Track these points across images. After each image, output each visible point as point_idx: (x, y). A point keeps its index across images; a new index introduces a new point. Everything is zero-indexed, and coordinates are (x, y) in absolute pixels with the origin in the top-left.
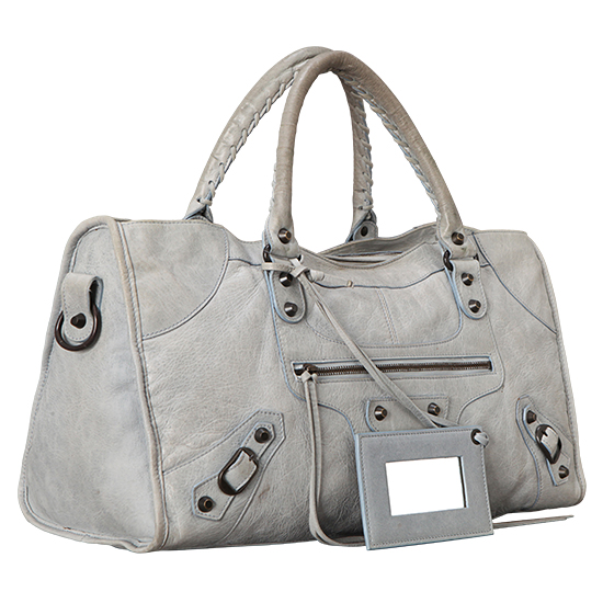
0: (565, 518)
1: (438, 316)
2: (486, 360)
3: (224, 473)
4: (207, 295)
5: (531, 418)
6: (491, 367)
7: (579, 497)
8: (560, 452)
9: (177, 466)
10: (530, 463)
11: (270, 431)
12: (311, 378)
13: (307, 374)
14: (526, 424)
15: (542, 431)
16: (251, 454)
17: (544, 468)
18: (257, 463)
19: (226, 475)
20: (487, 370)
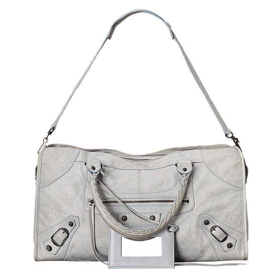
2: (186, 199)
3: (52, 238)
4: (62, 174)
5: (207, 223)
6: (188, 202)
7: (244, 257)
8: (228, 238)
9: (41, 233)
10: (206, 241)
11: (74, 223)
12: (91, 205)
13: (90, 203)
14: (205, 225)
15: (213, 228)
16: (65, 231)
17: (216, 244)
18: (68, 234)
19: (53, 238)
20: (186, 203)
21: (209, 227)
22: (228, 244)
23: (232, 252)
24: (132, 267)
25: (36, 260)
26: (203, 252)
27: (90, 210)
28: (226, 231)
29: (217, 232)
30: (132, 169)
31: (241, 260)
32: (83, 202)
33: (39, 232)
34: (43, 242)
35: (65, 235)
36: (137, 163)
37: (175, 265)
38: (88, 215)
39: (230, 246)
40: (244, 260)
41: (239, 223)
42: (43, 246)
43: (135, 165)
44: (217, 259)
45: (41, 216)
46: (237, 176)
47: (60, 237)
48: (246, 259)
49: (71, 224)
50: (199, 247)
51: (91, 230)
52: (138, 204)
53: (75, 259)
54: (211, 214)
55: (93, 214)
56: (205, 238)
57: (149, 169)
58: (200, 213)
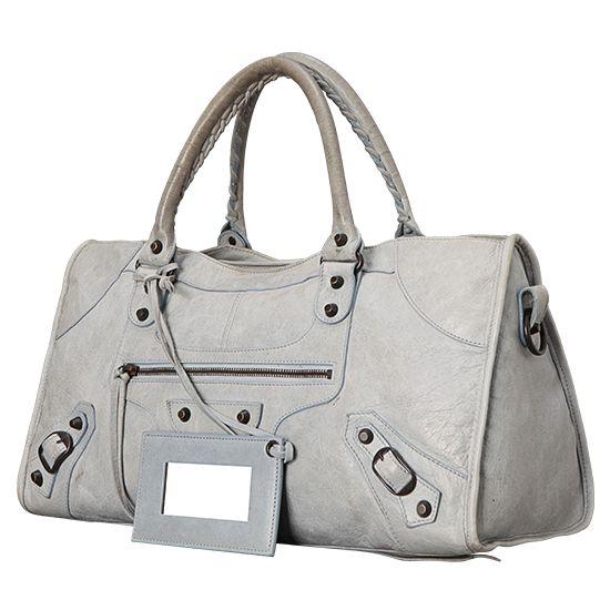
2: (328, 368)
6: (330, 378)
8: (419, 484)
11: (84, 420)
12: (120, 377)
13: (117, 373)
14: (361, 444)
15: (380, 454)
20: (325, 379)
22: (420, 504)
23: (431, 529)
27: (117, 390)
55: (122, 400)
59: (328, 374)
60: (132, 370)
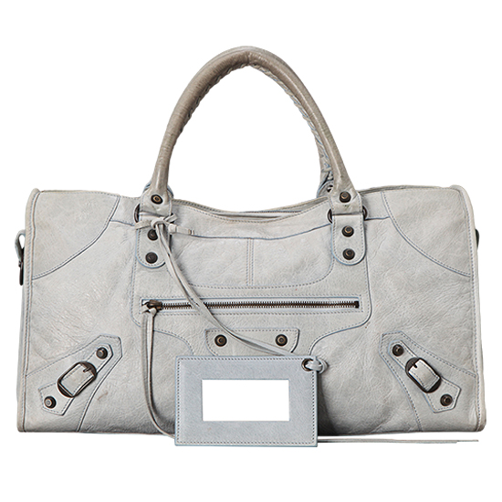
0: (455, 442)
1: (302, 262)
2: (354, 300)
3: (60, 381)
4: (82, 247)
5: (398, 351)
6: (357, 307)
7: (475, 423)
8: (443, 383)
9: (33, 372)
10: (394, 391)
11: (109, 350)
12: (148, 311)
13: (145, 308)
14: (394, 356)
15: (412, 363)
16: (89, 367)
17: (417, 396)
18: (96, 374)
19: (62, 383)
20: (353, 309)
21: (403, 359)
22: (443, 397)
23: (450, 414)
24: (226, 444)
25: (23, 429)
26: (387, 412)
27: (145, 324)
28: (438, 370)
29: (420, 371)
30: (234, 236)
31: (468, 431)
32: (128, 306)
33: (29, 371)
34: (39, 390)
35: (89, 375)
36: (244, 224)
37: (319, 441)
38: (139, 332)
39: (446, 400)
40: (475, 430)
41: (464, 352)
42: (39, 397)
43: (239, 228)
44: (416, 427)
45: (35, 336)
46: (459, 249)
47: (77, 379)
48: (478, 428)
49: (103, 354)
50: (380, 402)
51: (145, 366)
52: (248, 309)
53: (106, 427)
54: (406, 332)
55: (150, 331)
56: (393, 384)
57: (270, 237)
58: (383, 331)
59: (356, 304)
60: (157, 306)
